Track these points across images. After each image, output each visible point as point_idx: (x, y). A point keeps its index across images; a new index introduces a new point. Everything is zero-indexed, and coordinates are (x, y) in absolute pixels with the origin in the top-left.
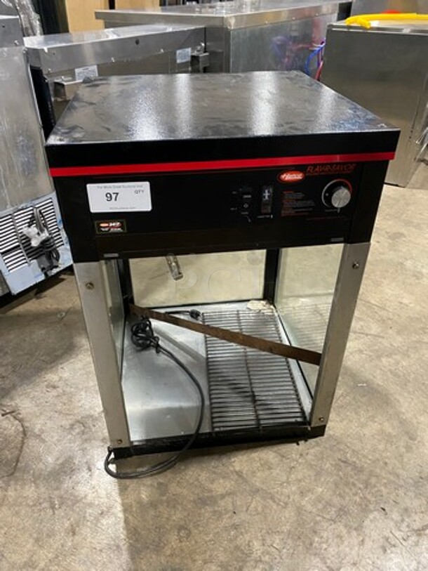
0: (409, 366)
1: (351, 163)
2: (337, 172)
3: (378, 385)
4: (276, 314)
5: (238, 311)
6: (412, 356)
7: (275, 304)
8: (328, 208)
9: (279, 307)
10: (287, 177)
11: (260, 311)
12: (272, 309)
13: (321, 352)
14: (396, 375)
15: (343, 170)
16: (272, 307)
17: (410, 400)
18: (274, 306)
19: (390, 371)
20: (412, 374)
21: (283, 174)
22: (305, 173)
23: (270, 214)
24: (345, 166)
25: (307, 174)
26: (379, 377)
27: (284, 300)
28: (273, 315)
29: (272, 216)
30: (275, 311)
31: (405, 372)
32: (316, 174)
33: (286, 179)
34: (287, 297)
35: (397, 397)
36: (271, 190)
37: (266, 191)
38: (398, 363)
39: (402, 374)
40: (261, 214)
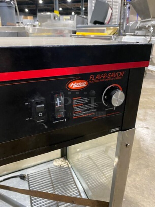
0: (141, 180)
1: (121, 71)
2: (112, 79)
3: (130, 197)
4: (70, 166)
5: (48, 168)
6: (139, 173)
7: (68, 159)
8: (107, 108)
9: (70, 161)
10: (75, 85)
11: (61, 165)
12: (67, 163)
13: (109, 202)
14: (137, 188)
15: (116, 77)
16: (67, 161)
17: (148, 203)
18: (68, 161)
19: (133, 186)
20: (143, 185)
21: (70, 83)
22: (88, 82)
23: (63, 118)
24: (118, 73)
25: (90, 82)
26: (129, 192)
27: (72, 156)
28: (69, 167)
29: (65, 120)
30: (69, 164)
31: (140, 185)
32: (97, 81)
33: (74, 87)
34: (74, 153)
35: (142, 203)
36: (62, 98)
37: (58, 99)
38: (135, 180)
39: (139, 186)
40: (57, 120)
